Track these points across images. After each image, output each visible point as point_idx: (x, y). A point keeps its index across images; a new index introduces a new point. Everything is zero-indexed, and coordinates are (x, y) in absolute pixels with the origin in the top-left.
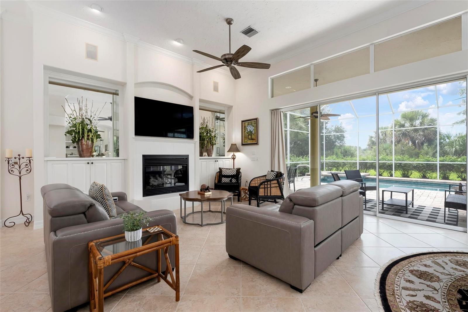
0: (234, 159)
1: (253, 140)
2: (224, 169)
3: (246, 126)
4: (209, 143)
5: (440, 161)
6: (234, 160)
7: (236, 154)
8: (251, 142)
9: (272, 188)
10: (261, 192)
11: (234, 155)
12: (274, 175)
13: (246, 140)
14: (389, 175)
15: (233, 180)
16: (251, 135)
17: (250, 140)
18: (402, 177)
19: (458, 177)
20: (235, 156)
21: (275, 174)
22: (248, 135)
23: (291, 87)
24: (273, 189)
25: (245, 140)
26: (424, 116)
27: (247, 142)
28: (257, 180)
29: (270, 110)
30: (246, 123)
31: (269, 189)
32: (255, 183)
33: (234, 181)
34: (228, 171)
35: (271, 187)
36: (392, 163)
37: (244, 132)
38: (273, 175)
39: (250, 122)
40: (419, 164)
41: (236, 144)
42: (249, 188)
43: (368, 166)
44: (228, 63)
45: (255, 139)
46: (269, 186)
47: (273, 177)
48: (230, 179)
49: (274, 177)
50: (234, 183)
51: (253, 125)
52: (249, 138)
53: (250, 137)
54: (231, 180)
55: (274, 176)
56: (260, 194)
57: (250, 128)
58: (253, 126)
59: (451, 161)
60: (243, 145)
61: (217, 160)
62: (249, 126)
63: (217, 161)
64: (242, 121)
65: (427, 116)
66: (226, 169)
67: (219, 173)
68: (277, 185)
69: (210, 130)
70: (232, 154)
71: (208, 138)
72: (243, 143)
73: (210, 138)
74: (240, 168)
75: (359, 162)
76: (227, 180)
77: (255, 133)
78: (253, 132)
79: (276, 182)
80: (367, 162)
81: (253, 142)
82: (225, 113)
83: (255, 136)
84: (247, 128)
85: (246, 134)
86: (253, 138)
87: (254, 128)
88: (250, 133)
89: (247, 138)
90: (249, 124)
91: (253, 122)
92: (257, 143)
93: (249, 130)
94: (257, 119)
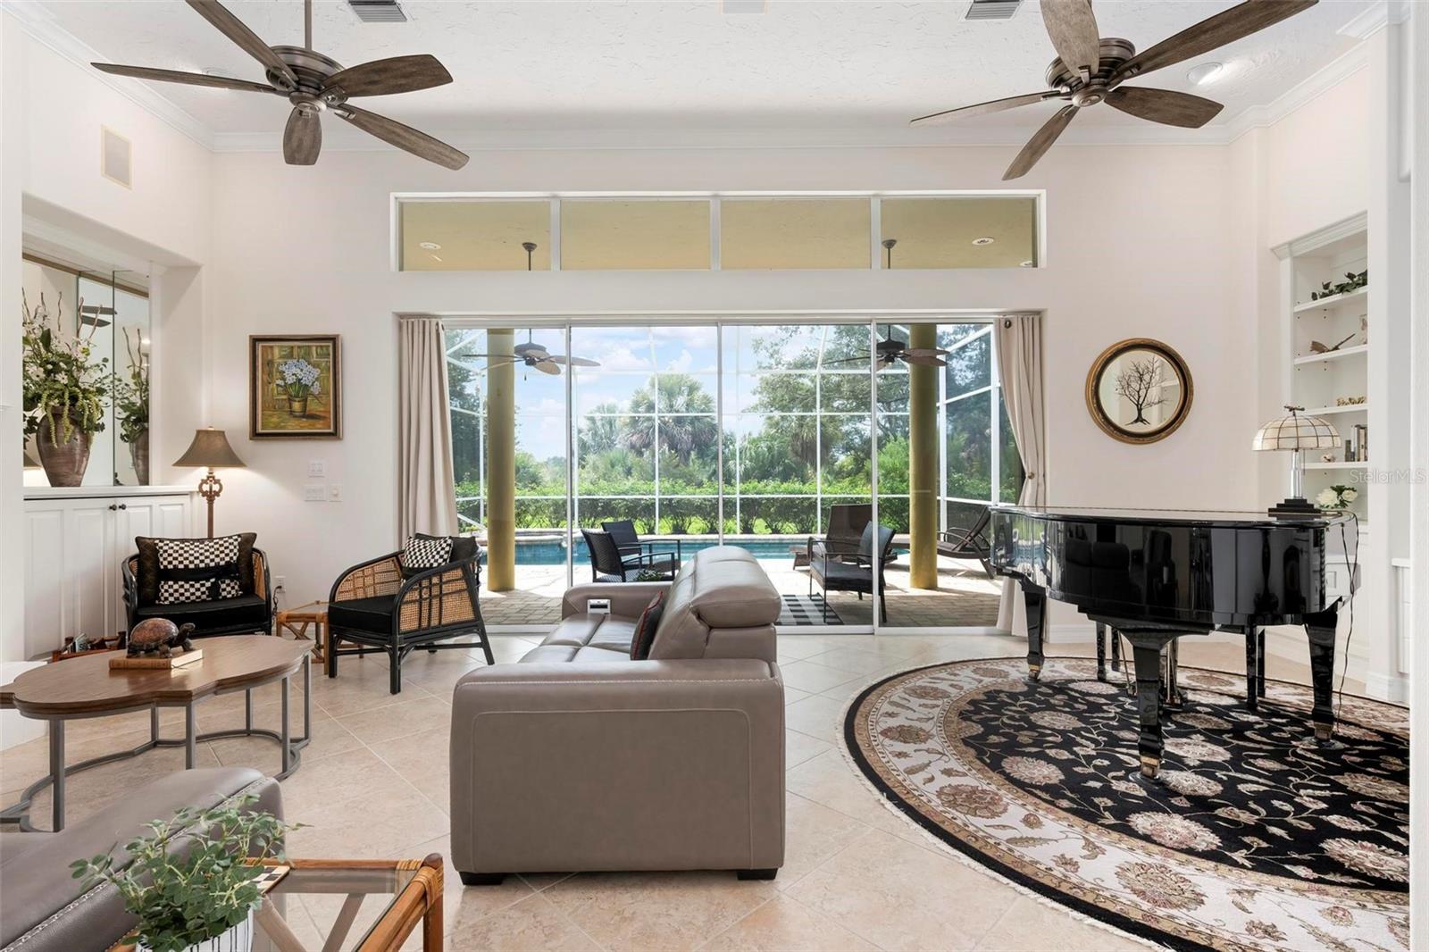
0: (211, 496)
1: (311, 421)
2: (172, 541)
3: (277, 360)
4: (66, 421)
5: (741, 493)
6: (211, 502)
7: (223, 474)
8: (302, 428)
9: (444, 598)
10: (408, 619)
11: (211, 478)
12: (447, 549)
13: (275, 419)
14: (647, 531)
15: (223, 586)
16: (306, 400)
17: (295, 417)
18: (673, 534)
19: (766, 527)
20: (217, 482)
21: (449, 545)
22: (285, 397)
23: (439, 247)
24: (449, 603)
25: (271, 416)
26: (692, 389)
27: (281, 428)
28: (364, 577)
29: (393, 313)
30: (276, 351)
31: (435, 602)
32: (355, 589)
33: (229, 589)
34: (194, 550)
35: (441, 596)
36: (654, 499)
37: (266, 384)
38: (443, 549)
39: (299, 347)
40: (705, 499)
41: (223, 432)
42: (330, 608)
43: (599, 509)
44: (303, 89)
45: (322, 414)
46: (435, 591)
47: (441, 557)
48: (208, 584)
49: (446, 556)
50: (233, 597)
51: (314, 358)
52: (291, 412)
53: (297, 406)
54: (214, 590)
55: (447, 552)
56: (404, 627)
57: (294, 370)
58: (316, 366)
59: (757, 493)
60: (256, 435)
61: (120, 502)
62: (290, 362)
63: (123, 507)
64: (255, 340)
65: (697, 389)
66: (183, 541)
67: (134, 564)
68: (462, 585)
69: (69, 360)
70: (203, 472)
71: (61, 397)
72: (260, 430)
73: (74, 399)
74: (255, 535)
75: (579, 500)
76: (192, 590)
77: (324, 392)
78: (316, 389)
79: (459, 573)
80: (596, 500)
81: (313, 426)
82: (155, 292)
83: (325, 405)
84: (280, 369)
85: (276, 392)
86: (314, 412)
87: (316, 372)
88: (298, 393)
89: (281, 408)
90: (291, 356)
91: (314, 348)
92: (337, 433)
93: (290, 379)
94: (334, 340)
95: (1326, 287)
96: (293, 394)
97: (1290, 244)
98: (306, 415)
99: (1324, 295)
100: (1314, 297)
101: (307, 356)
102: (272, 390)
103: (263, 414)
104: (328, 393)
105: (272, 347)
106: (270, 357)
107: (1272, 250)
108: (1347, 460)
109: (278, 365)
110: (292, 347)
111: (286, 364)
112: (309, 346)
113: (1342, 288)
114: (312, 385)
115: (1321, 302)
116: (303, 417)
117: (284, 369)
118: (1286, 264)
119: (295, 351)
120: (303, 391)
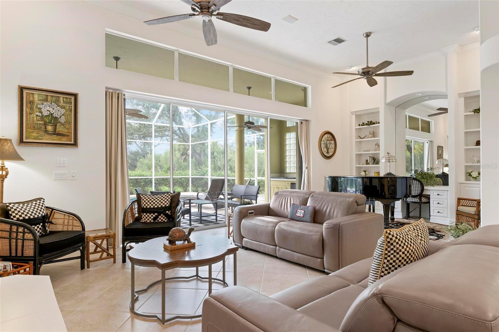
1: (59, 137)
3: (37, 101)
6: (2, 181)
8: (53, 140)
13: (34, 134)
16: (56, 126)
17: (49, 134)
20: (6, 169)
21: (169, 196)
22: (42, 122)
25: (32, 132)
27: (40, 139)
30: (36, 97)
37: (30, 113)
39: (51, 96)
45: (67, 134)
47: (166, 202)
49: (168, 202)
51: (62, 103)
52: (46, 131)
53: (50, 128)
57: (48, 108)
58: (62, 107)
60: (23, 143)
62: (45, 103)
64: (23, 89)
72: (24, 140)
74: (41, 198)
77: (68, 122)
78: (63, 120)
81: (60, 140)
83: (68, 129)
84: (39, 106)
85: (35, 119)
86: (61, 132)
87: (63, 111)
88: (51, 121)
89: (39, 129)
90: (46, 100)
91: (61, 99)
92: (75, 144)
93: (45, 113)
94: (75, 96)
95: (363, 123)
96: (47, 121)
97: (356, 112)
98: (56, 134)
99: (362, 125)
100: (359, 125)
101: (57, 102)
102: (33, 117)
103: (26, 131)
104: (70, 123)
105: (33, 94)
106: (31, 99)
107: (351, 112)
108: (366, 164)
109: (38, 104)
110: (47, 95)
111: (43, 104)
112: (58, 97)
113: (367, 124)
114: (60, 117)
115: (361, 127)
116: (54, 134)
117: (41, 107)
118: (354, 116)
119: (49, 98)
120: (53, 120)
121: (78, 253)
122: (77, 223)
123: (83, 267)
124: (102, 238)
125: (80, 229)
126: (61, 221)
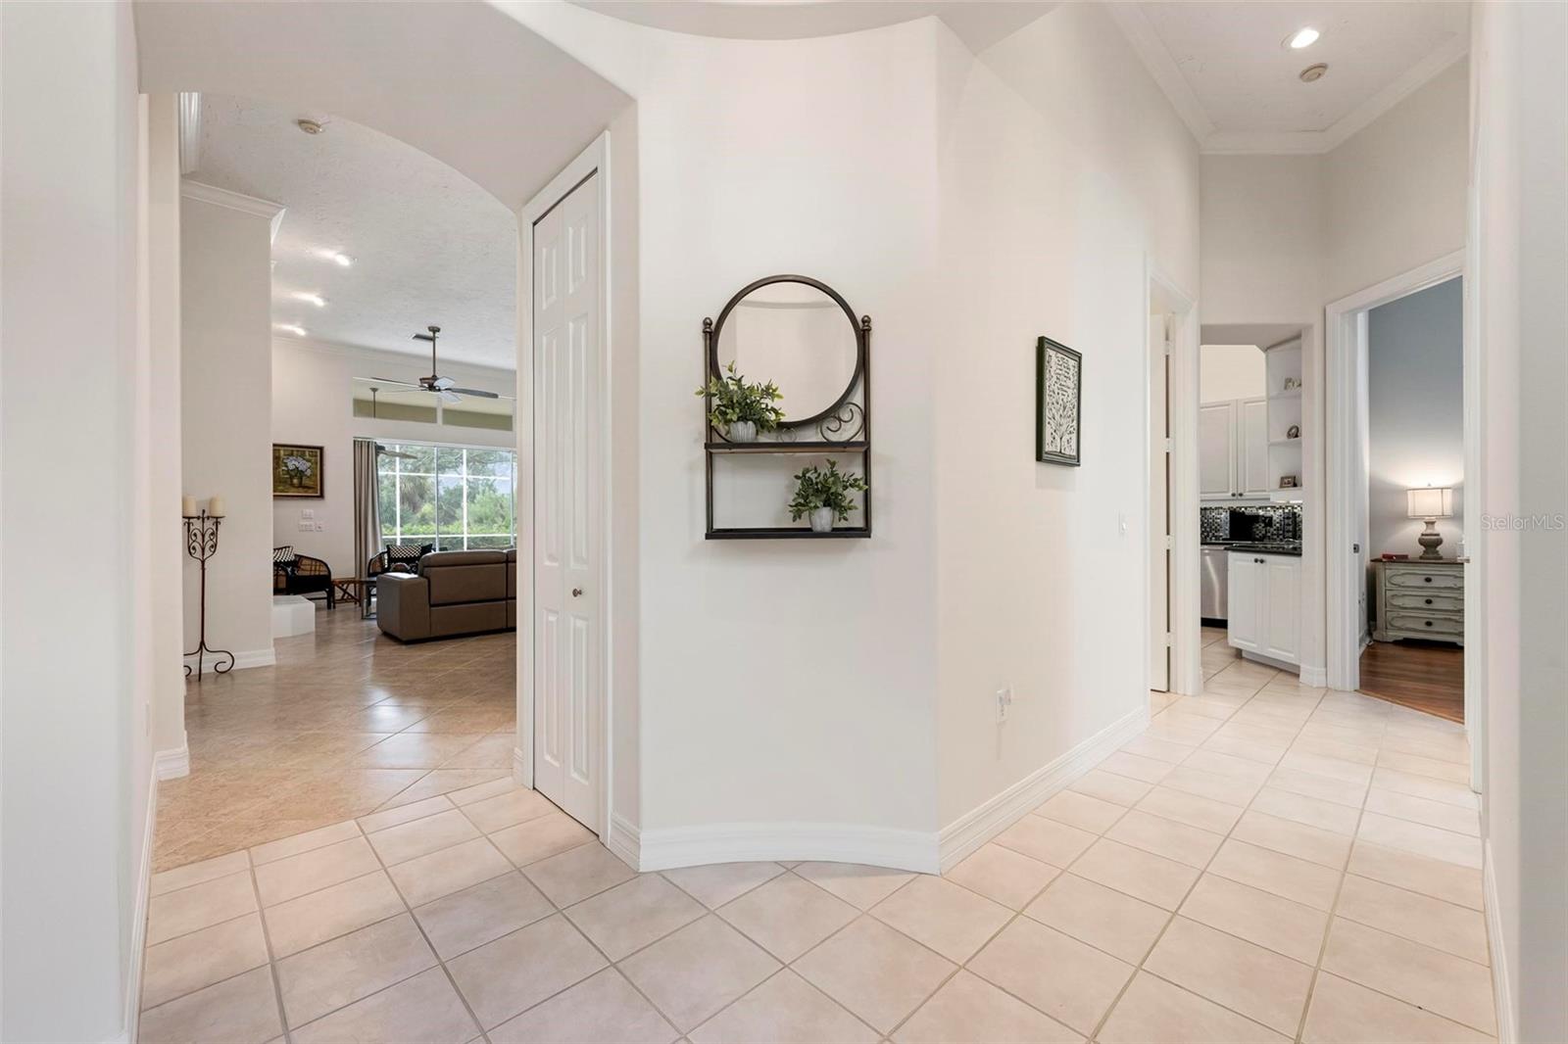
1: (305, 489)
3: (284, 457)
8: (299, 493)
13: (281, 488)
16: (302, 479)
17: (295, 487)
22: (288, 476)
25: (279, 486)
27: (291, 493)
29: (351, 440)
30: (282, 452)
39: (298, 450)
45: (313, 486)
51: (308, 457)
52: (292, 485)
53: (295, 481)
57: (293, 462)
58: (308, 461)
60: (275, 496)
62: (292, 458)
64: (277, 446)
72: (278, 494)
77: (314, 475)
78: (308, 473)
81: (306, 492)
83: (314, 481)
84: (285, 461)
85: (282, 473)
86: (307, 485)
87: (309, 464)
88: (297, 474)
89: (286, 482)
90: (292, 455)
91: (308, 452)
92: (322, 496)
93: (291, 467)
94: (321, 449)
96: (293, 475)
98: (301, 486)
101: (302, 456)
102: (279, 472)
104: (316, 476)
105: (279, 450)
106: (278, 455)
109: (284, 459)
110: (293, 450)
111: (289, 459)
112: (304, 451)
114: (306, 470)
117: (287, 461)
119: (295, 453)
120: (300, 473)
121: (324, 594)
122: (324, 569)
123: (329, 607)
124: (349, 582)
125: (326, 573)
126: (308, 568)
